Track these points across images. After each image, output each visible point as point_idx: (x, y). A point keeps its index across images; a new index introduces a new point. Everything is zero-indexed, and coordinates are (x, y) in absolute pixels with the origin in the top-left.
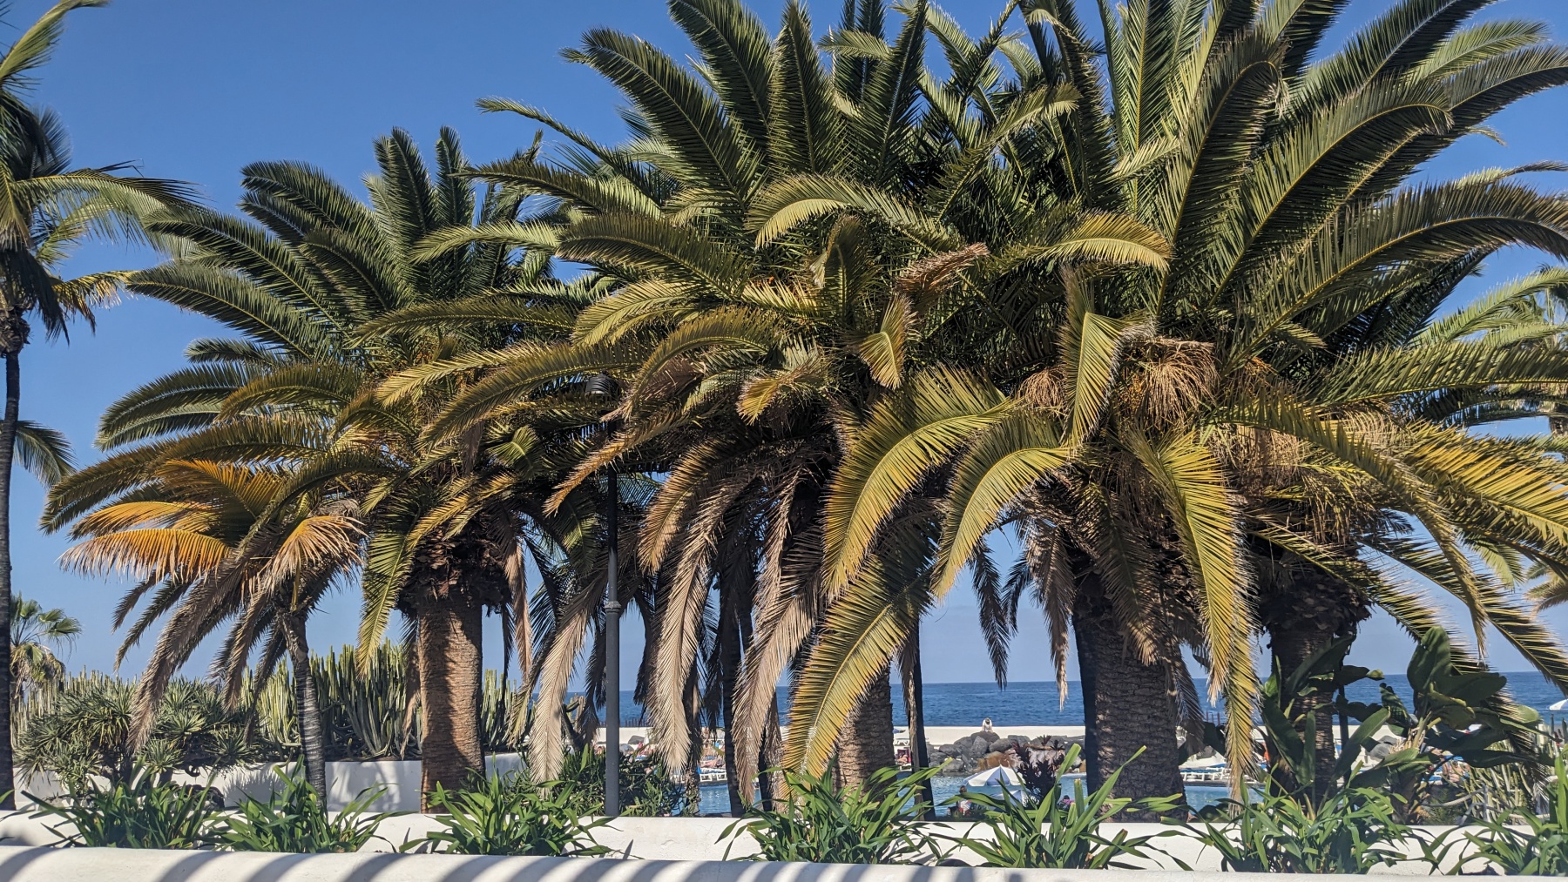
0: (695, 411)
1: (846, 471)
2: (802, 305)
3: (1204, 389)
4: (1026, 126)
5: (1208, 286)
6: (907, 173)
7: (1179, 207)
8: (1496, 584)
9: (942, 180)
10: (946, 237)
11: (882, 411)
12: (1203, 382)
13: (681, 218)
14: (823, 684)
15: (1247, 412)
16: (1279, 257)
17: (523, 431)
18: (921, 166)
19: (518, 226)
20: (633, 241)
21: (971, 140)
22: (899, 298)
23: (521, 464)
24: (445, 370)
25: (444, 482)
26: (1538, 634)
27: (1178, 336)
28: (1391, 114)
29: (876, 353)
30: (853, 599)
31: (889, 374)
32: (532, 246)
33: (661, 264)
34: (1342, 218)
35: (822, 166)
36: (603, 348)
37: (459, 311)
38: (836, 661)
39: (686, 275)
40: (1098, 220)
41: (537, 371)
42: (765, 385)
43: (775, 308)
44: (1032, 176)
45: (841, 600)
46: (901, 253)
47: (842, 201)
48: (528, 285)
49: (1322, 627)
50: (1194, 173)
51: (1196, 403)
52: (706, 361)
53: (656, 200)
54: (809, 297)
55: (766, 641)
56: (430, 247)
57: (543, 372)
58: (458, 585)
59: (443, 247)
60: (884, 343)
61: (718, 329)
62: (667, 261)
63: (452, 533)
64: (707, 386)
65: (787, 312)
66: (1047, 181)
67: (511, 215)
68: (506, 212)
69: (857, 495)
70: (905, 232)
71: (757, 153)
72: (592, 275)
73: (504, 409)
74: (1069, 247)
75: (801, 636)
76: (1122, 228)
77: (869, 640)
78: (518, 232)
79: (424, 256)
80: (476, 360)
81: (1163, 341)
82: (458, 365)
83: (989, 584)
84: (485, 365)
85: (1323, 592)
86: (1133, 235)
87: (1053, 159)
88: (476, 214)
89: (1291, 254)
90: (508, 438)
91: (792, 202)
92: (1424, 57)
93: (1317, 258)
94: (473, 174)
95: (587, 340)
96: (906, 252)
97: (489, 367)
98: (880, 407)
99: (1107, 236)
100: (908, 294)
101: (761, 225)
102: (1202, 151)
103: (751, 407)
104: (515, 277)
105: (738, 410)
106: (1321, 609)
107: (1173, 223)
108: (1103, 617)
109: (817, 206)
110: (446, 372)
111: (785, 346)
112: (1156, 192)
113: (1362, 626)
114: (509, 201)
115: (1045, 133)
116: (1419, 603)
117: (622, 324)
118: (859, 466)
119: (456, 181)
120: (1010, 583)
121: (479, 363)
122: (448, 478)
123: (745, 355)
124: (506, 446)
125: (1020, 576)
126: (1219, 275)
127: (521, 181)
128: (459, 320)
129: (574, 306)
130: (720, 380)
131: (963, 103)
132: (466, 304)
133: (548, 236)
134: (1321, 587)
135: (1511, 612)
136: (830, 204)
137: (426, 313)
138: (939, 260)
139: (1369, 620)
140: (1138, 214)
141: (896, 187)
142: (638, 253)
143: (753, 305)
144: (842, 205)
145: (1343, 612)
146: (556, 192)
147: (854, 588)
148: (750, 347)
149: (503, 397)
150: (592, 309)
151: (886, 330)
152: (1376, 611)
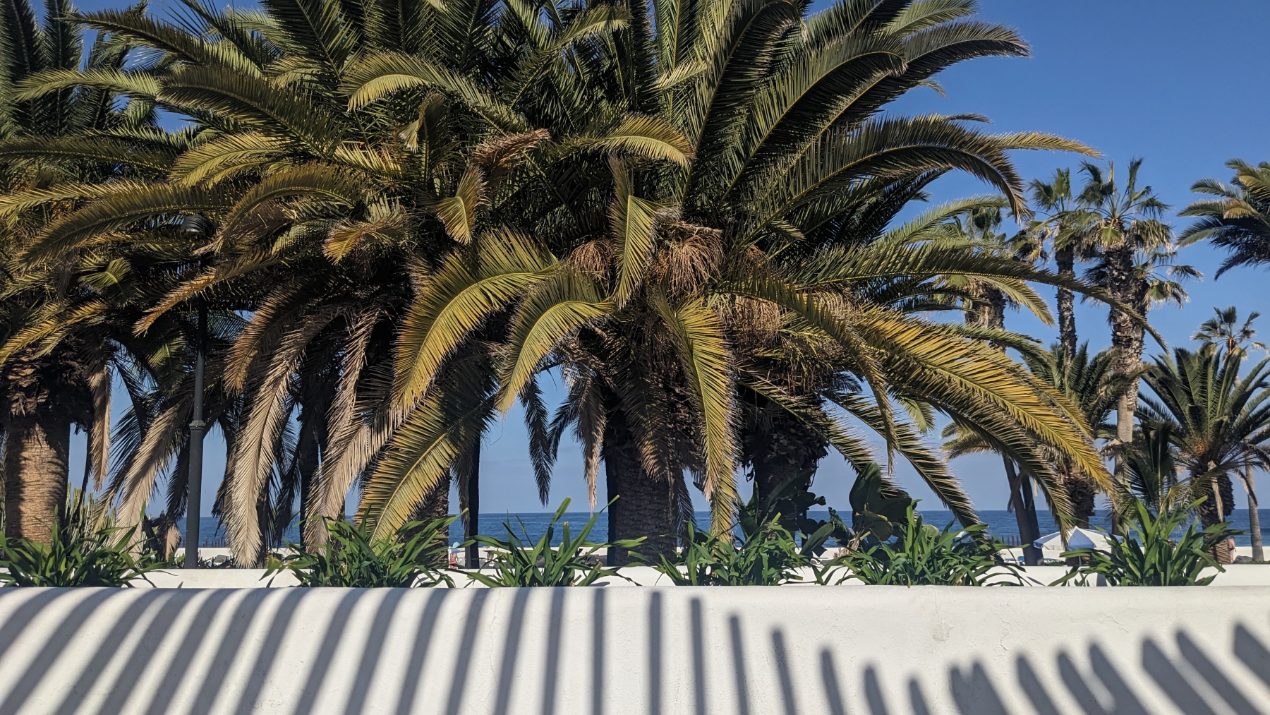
0: (284, 252)
1: (417, 310)
2: (388, 168)
3: (712, 265)
4: (587, 36)
5: (722, 185)
6: (486, 65)
7: (704, 118)
8: (914, 430)
9: (515, 74)
10: (516, 121)
11: (453, 261)
12: (713, 261)
13: (282, 82)
14: (386, 493)
15: (743, 285)
16: (776, 167)
17: (117, 263)
18: (498, 61)
19: (122, 75)
20: (232, 95)
21: (541, 44)
22: (473, 170)
23: (112, 290)
24: (41, 198)
25: (37, 306)
26: (940, 470)
27: (696, 222)
28: (863, 58)
29: (451, 213)
30: (418, 422)
31: (461, 232)
32: (135, 95)
33: (259, 118)
34: (823, 139)
35: (411, 49)
36: (200, 191)
37: (58, 148)
38: (400, 474)
39: (283, 131)
40: (641, 121)
41: (135, 206)
42: (350, 233)
43: (363, 168)
44: (590, 82)
45: (408, 423)
46: (478, 132)
47: (427, 79)
48: (130, 130)
49: (792, 462)
50: (717, 93)
51: (707, 276)
52: (297, 209)
53: (259, 65)
54: (394, 162)
55: (339, 456)
56: (34, 87)
57: (139, 207)
58: (47, 403)
59: (45, 88)
60: (458, 205)
61: (309, 181)
62: (265, 116)
63: (42, 353)
64: (295, 231)
65: (376, 173)
66: (602, 87)
67: (117, 63)
68: (112, 59)
69: (426, 330)
70: (480, 113)
71: (353, 32)
72: (194, 126)
73: (100, 239)
74: (614, 141)
75: (371, 453)
76: (657, 130)
77: (430, 458)
78: (121, 80)
79: (27, 95)
80: (74, 191)
81: (684, 224)
82: (55, 195)
83: (539, 420)
84: (81, 197)
85: (795, 434)
86: (665, 137)
87: (608, 70)
88: (83, 58)
89: (785, 166)
90: (102, 268)
91: (382, 75)
92: (890, 20)
93: (804, 170)
94: (78, 19)
95: (184, 182)
96: (482, 132)
97: (86, 199)
98: (450, 258)
99: (645, 135)
100: (481, 166)
101: (354, 91)
102: (725, 73)
103: (336, 250)
104: (119, 121)
105: (324, 252)
106: (792, 448)
107: (699, 131)
108: (625, 447)
109: (405, 81)
110: (42, 200)
111: (370, 202)
112: (687, 105)
113: (821, 462)
114: (116, 50)
115: (603, 46)
116: (861, 445)
117: (220, 171)
118: (430, 306)
119: (64, 26)
120: (556, 421)
121: (76, 195)
122: (40, 303)
123: (333, 206)
124: (100, 275)
125: (564, 416)
126: (730, 177)
127: (126, 32)
128: (57, 156)
129: (173, 151)
130: (308, 226)
131: (536, 10)
132: (66, 141)
133: (151, 86)
134: (793, 431)
135: (923, 452)
136: (417, 80)
137: (24, 147)
138: (509, 139)
139: (826, 458)
140: (672, 122)
141: (476, 75)
142: (237, 106)
143: (342, 163)
144: (427, 83)
145: (807, 451)
146: (161, 45)
147: (420, 414)
148: (338, 200)
149: (99, 228)
150: (191, 154)
151: (460, 195)
152: (832, 450)
